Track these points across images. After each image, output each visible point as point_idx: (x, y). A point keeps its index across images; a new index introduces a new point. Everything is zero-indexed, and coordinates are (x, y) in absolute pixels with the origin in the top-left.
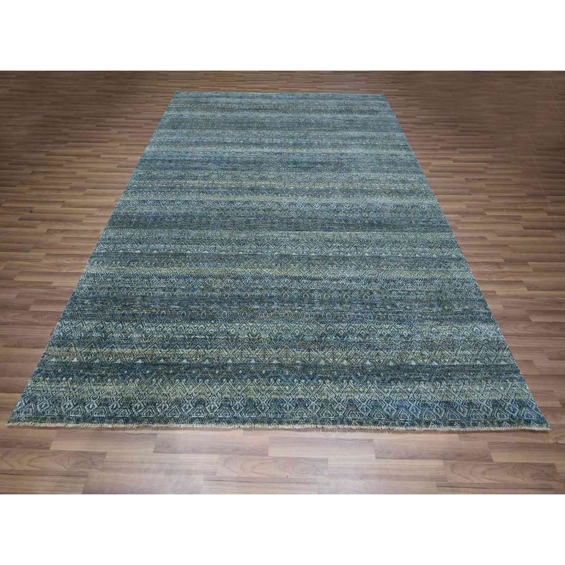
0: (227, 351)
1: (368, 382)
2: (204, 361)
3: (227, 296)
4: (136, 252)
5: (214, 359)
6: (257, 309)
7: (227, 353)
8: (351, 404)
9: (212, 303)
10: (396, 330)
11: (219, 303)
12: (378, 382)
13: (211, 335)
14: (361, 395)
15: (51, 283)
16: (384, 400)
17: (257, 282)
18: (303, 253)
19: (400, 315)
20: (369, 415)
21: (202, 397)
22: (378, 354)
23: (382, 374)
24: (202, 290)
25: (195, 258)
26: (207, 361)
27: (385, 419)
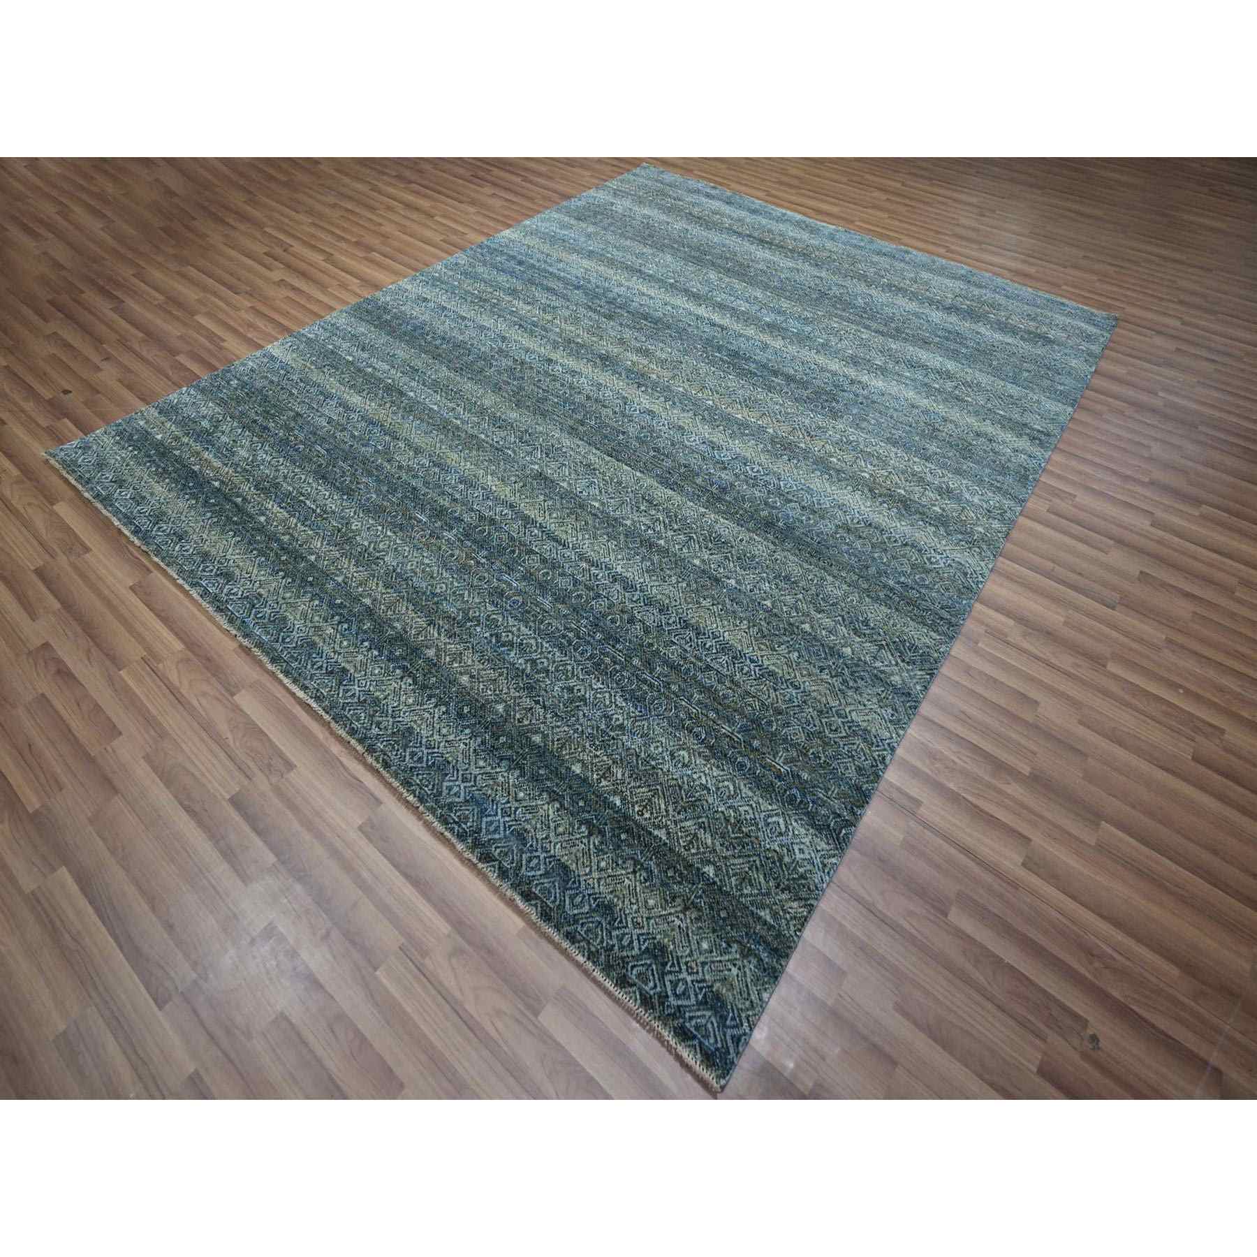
0: (322, 544)
1: (467, 731)
2: (283, 534)
3: (399, 478)
4: (348, 357)
5: (297, 540)
6: (420, 521)
7: (319, 546)
8: (407, 734)
9: (370, 474)
10: (608, 703)
11: (378, 481)
12: (483, 743)
13: (325, 512)
14: (436, 737)
15: (224, 341)
16: (461, 773)
17: (461, 487)
18: (581, 492)
19: (645, 688)
20: (411, 768)
21: (237, 572)
22: (531, 708)
23: (503, 739)
24: (377, 451)
25: (410, 407)
26: (286, 538)
27: (429, 792)
